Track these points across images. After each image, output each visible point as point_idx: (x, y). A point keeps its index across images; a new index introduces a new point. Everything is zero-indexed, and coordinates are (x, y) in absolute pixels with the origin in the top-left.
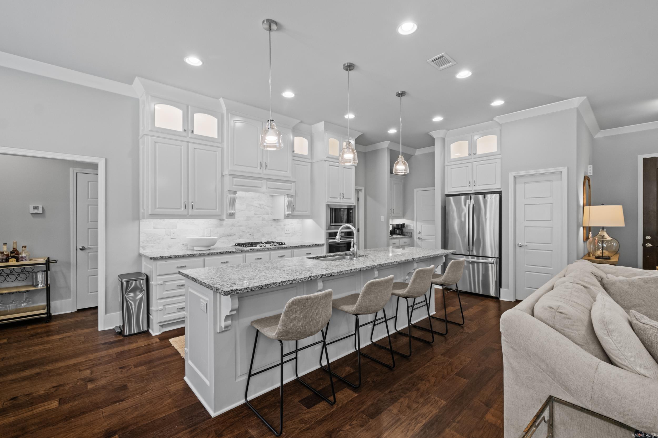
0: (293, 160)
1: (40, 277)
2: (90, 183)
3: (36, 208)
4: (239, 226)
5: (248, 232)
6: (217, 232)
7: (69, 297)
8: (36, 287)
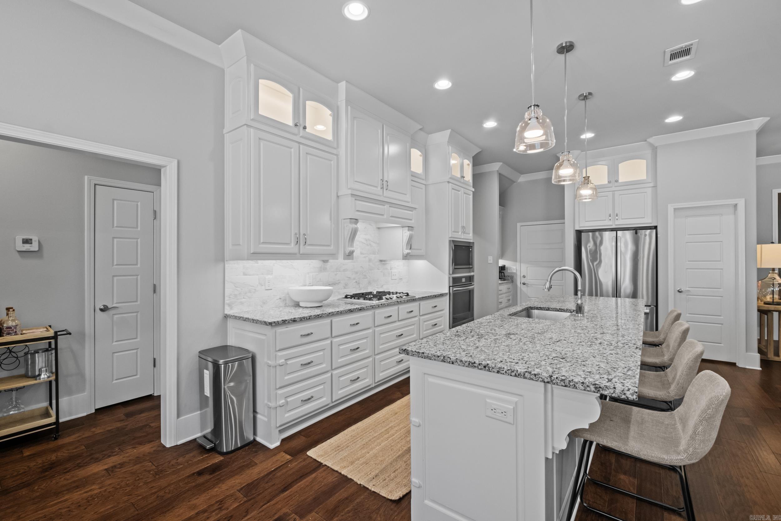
0: (412, 180)
1: (40, 360)
2: (115, 202)
3: (27, 241)
4: (344, 270)
5: (354, 279)
6: (320, 279)
7: (83, 391)
8: (36, 380)
